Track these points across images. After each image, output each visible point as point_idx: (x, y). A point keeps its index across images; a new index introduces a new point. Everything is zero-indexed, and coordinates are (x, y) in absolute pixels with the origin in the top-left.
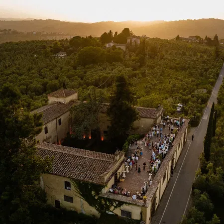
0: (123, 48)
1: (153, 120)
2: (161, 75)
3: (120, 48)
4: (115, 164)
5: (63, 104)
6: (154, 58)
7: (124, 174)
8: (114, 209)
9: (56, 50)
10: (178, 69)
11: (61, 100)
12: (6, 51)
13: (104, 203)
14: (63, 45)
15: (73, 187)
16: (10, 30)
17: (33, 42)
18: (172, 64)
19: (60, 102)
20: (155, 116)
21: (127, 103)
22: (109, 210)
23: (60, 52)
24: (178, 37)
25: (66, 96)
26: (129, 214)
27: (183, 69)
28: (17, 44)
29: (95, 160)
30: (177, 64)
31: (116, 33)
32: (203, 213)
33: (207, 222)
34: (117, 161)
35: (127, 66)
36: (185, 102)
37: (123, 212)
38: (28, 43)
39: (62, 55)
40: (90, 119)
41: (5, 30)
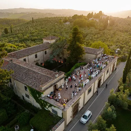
0: (97, 20)
1: (95, 55)
2: (113, 34)
3: (96, 21)
4: (53, 79)
5: (50, 43)
6: (112, 26)
7: (63, 86)
8: (48, 108)
9: (66, 21)
10: (124, 32)
11: (49, 41)
12: (44, 21)
13: (43, 103)
14: (69, 19)
15: (28, 90)
16: (51, 13)
17: (57, 17)
18: (121, 29)
19: (48, 43)
20: (97, 53)
21: (79, 44)
22: (46, 107)
23: (67, 22)
24: (128, 17)
25: (51, 39)
26: (56, 112)
27: (127, 31)
28: (49, 18)
29: (44, 75)
30: (124, 29)
31: (95, 13)
32: (105, 122)
33: (106, 129)
34: (56, 78)
35: (96, 29)
36: (121, 48)
37: (53, 110)
38: (55, 18)
39: (68, 23)
40: (57, 52)
41: (49, 13)
